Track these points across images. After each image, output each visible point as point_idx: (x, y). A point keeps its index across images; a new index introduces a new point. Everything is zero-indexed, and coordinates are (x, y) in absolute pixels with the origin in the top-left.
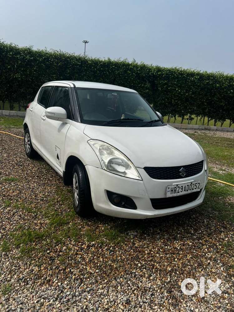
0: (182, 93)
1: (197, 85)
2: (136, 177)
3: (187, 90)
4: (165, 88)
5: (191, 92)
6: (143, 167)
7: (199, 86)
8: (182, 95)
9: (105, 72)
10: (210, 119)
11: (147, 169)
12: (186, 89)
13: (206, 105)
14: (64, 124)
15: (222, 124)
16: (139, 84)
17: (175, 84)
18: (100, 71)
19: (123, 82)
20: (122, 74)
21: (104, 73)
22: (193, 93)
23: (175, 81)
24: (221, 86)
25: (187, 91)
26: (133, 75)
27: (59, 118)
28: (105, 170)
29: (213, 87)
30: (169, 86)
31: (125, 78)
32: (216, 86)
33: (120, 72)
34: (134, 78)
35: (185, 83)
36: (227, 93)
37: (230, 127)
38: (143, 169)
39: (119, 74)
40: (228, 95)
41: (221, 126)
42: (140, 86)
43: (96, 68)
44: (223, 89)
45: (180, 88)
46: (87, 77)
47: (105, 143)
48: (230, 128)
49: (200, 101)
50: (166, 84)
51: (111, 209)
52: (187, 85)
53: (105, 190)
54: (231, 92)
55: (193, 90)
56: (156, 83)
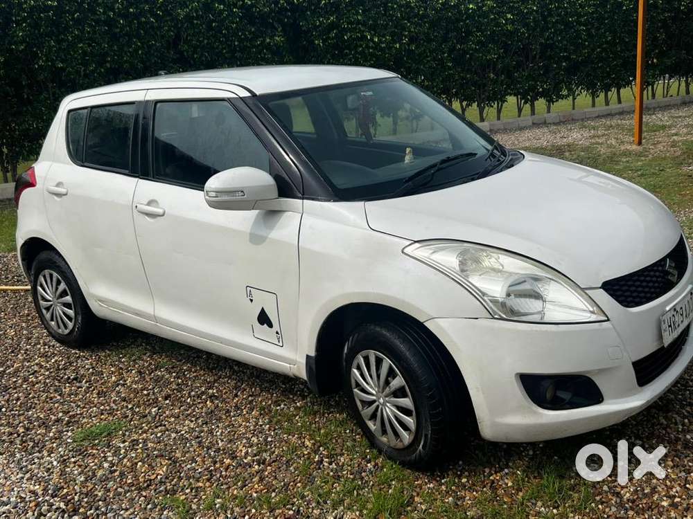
0: (383, 45)
1: (417, 15)
2: (589, 315)
3: (393, 34)
4: (333, 39)
5: (406, 36)
6: (600, 285)
7: (424, 16)
8: (382, 50)
9: (143, 19)
10: (464, 103)
11: (610, 287)
12: (390, 30)
13: (450, 68)
14: (272, 214)
15: (499, 111)
16: (256, 37)
17: (358, 22)
18: (125, 16)
19: (206, 41)
20: (198, 18)
21: (140, 23)
22: (412, 40)
23: (358, 13)
24: (480, 8)
25: (397, 37)
26: (231, 14)
27: (257, 201)
28: (502, 319)
29: (460, 12)
30: (345, 31)
31: (210, 28)
32: (469, 9)
33: (190, 10)
34: (237, 23)
35: (385, 15)
36: (498, 25)
37: (519, 116)
38: (601, 290)
39: (188, 18)
40: (502, 30)
41: (499, 118)
42: (259, 45)
43: (112, 9)
44: (485, 15)
45: (374, 30)
46: (90, 45)
47: (466, 244)
48: (522, 118)
49: (434, 59)
50: (332, 26)
51: (543, 420)
52: (392, 20)
53: (517, 374)
54: (507, 20)
55: (410, 31)
56: (304, 28)
